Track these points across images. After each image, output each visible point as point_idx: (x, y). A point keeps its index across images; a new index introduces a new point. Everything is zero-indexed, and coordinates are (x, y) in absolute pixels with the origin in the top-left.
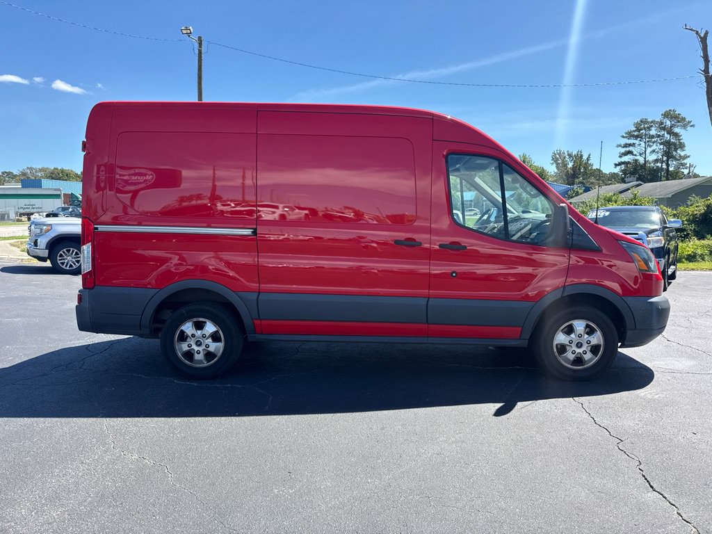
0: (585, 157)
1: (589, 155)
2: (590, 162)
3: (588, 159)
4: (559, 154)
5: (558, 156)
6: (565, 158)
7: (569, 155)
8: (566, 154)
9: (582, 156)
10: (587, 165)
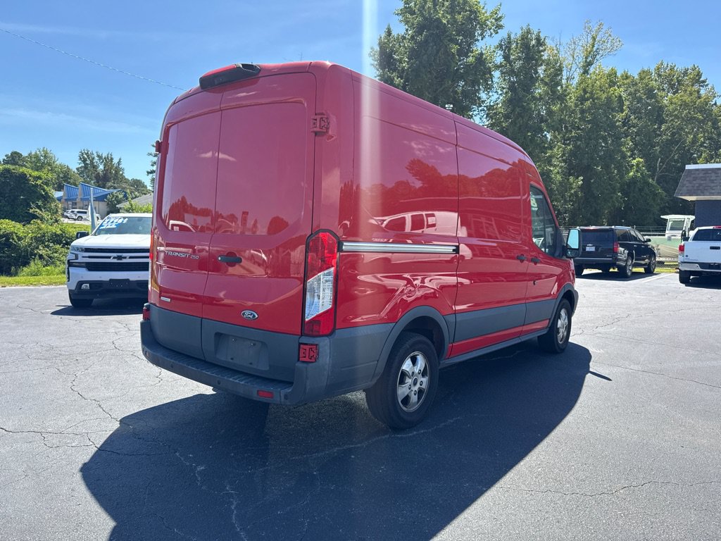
0: (115, 161)
1: (120, 159)
2: (121, 166)
3: (119, 163)
4: (87, 154)
5: (86, 156)
6: (93, 159)
7: (98, 156)
8: (95, 155)
9: (112, 159)
10: (118, 170)
